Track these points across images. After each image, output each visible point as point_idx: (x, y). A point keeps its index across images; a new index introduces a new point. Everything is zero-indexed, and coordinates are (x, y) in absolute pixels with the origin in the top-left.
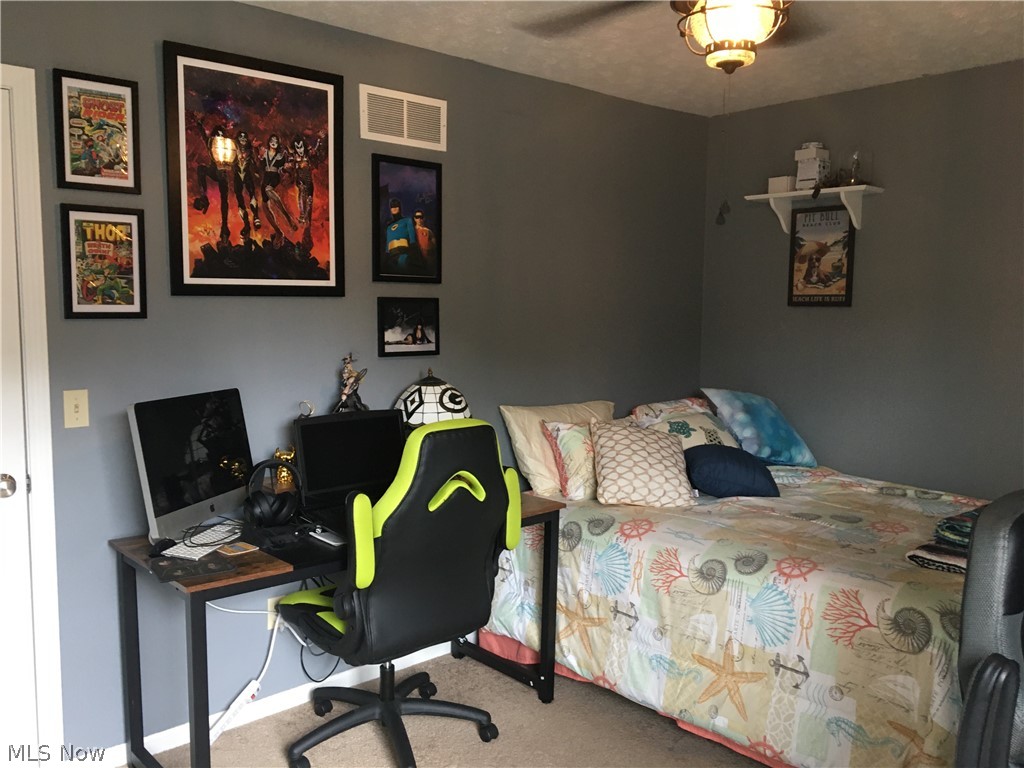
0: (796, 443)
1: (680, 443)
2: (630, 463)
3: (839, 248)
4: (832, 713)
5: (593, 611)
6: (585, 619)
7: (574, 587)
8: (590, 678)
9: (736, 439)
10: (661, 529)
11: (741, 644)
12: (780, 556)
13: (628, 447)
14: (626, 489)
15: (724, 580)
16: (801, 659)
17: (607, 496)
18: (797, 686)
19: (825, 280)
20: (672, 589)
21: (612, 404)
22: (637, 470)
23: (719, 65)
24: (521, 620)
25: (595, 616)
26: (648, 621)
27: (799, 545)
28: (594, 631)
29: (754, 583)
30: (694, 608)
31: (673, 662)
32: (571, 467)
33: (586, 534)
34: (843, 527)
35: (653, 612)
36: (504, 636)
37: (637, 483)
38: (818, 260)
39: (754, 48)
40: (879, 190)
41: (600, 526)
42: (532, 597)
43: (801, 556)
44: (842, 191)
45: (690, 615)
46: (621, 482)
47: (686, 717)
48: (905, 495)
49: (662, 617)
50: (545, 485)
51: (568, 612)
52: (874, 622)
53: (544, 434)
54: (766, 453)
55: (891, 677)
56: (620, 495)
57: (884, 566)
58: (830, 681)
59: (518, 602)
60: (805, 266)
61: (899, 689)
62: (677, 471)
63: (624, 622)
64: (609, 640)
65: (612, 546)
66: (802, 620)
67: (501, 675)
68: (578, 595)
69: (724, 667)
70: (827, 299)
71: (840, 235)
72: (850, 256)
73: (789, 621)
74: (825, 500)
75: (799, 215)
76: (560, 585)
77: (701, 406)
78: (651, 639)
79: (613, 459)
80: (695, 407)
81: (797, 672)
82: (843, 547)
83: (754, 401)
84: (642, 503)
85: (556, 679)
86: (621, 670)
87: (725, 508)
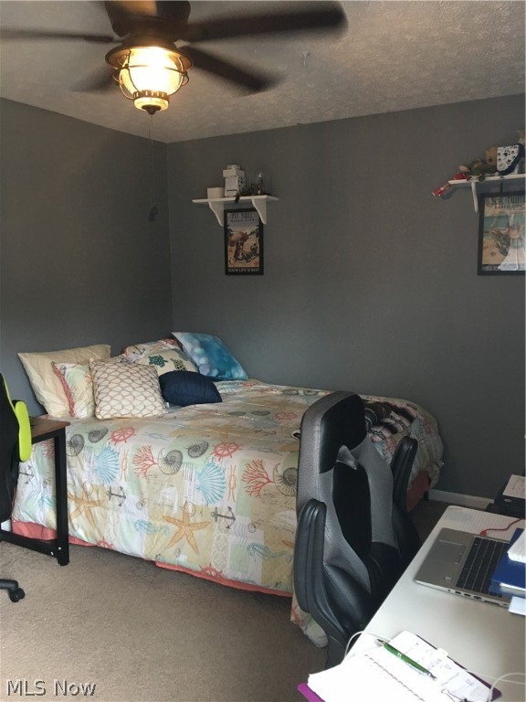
0: (235, 365)
1: (156, 372)
2: (119, 389)
3: (254, 236)
4: (250, 542)
5: (94, 497)
6: (88, 502)
7: (80, 481)
8: (94, 543)
9: (196, 365)
10: (139, 433)
11: (194, 505)
12: (216, 443)
13: (117, 377)
14: (117, 407)
15: (181, 463)
16: (230, 508)
17: (103, 413)
18: (228, 527)
19: (247, 258)
20: (147, 474)
21: (109, 346)
22: (124, 393)
23: (144, 107)
24: (42, 510)
25: (96, 499)
26: (132, 498)
27: (229, 434)
28: (96, 510)
29: (199, 463)
30: (162, 485)
31: (150, 523)
32: (77, 395)
33: (87, 442)
34: (258, 419)
35: (136, 491)
36: (30, 523)
37: (124, 402)
38: (242, 244)
39: (166, 97)
40: (276, 199)
41: (97, 435)
42: (49, 492)
43: (229, 441)
44: (253, 198)
45: (160, 490)
46: (113, 403)
47: (161, 559)
48: (298, 394)
49: (141, 494)
50: (56, 410)
51: (76, 499)
52: (271, 479)
53: (55, 372)
54: (215, 373)
55: (283, 513)
56: (112, 412)
57: (279, 442)
58: (248, 521)
59: (40, 497)
60: (235, 248)
61: (288, 520)
62: (153, 391)
63: (116, 500)
64: (106, 514)
65: (106, 449)
66: (230, 484)
67: (30, 551)
68: (83, 486)
69: (183, 522)
70: (249, 270)
71: (255, 228)
72: (261, 242)
73: (222, 485)
74: (250, 402)
75: (228, 214)
76: (69, 480)
77: (173, 344)
78: (134, 510)
79: (107, 386)
80: (169, 345)
81: (228, 518)
82: (257, 432)
83: (207, 339)
84: (129, 416)
85: (70, 547)
86: (115, 534)
87: (185, 413)
